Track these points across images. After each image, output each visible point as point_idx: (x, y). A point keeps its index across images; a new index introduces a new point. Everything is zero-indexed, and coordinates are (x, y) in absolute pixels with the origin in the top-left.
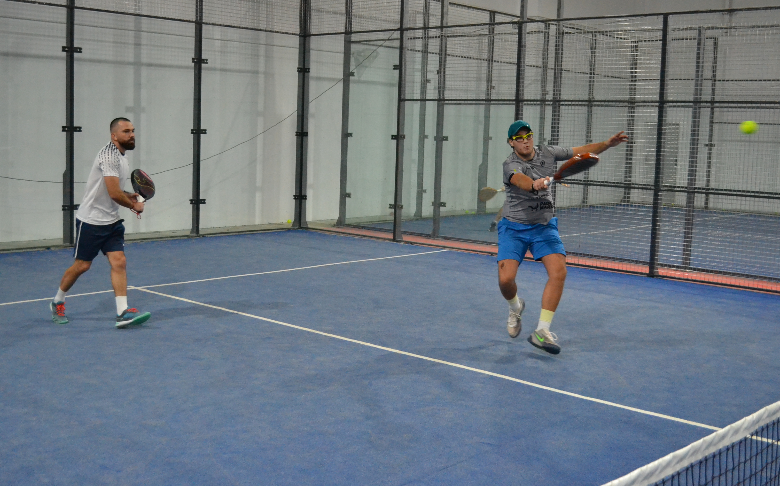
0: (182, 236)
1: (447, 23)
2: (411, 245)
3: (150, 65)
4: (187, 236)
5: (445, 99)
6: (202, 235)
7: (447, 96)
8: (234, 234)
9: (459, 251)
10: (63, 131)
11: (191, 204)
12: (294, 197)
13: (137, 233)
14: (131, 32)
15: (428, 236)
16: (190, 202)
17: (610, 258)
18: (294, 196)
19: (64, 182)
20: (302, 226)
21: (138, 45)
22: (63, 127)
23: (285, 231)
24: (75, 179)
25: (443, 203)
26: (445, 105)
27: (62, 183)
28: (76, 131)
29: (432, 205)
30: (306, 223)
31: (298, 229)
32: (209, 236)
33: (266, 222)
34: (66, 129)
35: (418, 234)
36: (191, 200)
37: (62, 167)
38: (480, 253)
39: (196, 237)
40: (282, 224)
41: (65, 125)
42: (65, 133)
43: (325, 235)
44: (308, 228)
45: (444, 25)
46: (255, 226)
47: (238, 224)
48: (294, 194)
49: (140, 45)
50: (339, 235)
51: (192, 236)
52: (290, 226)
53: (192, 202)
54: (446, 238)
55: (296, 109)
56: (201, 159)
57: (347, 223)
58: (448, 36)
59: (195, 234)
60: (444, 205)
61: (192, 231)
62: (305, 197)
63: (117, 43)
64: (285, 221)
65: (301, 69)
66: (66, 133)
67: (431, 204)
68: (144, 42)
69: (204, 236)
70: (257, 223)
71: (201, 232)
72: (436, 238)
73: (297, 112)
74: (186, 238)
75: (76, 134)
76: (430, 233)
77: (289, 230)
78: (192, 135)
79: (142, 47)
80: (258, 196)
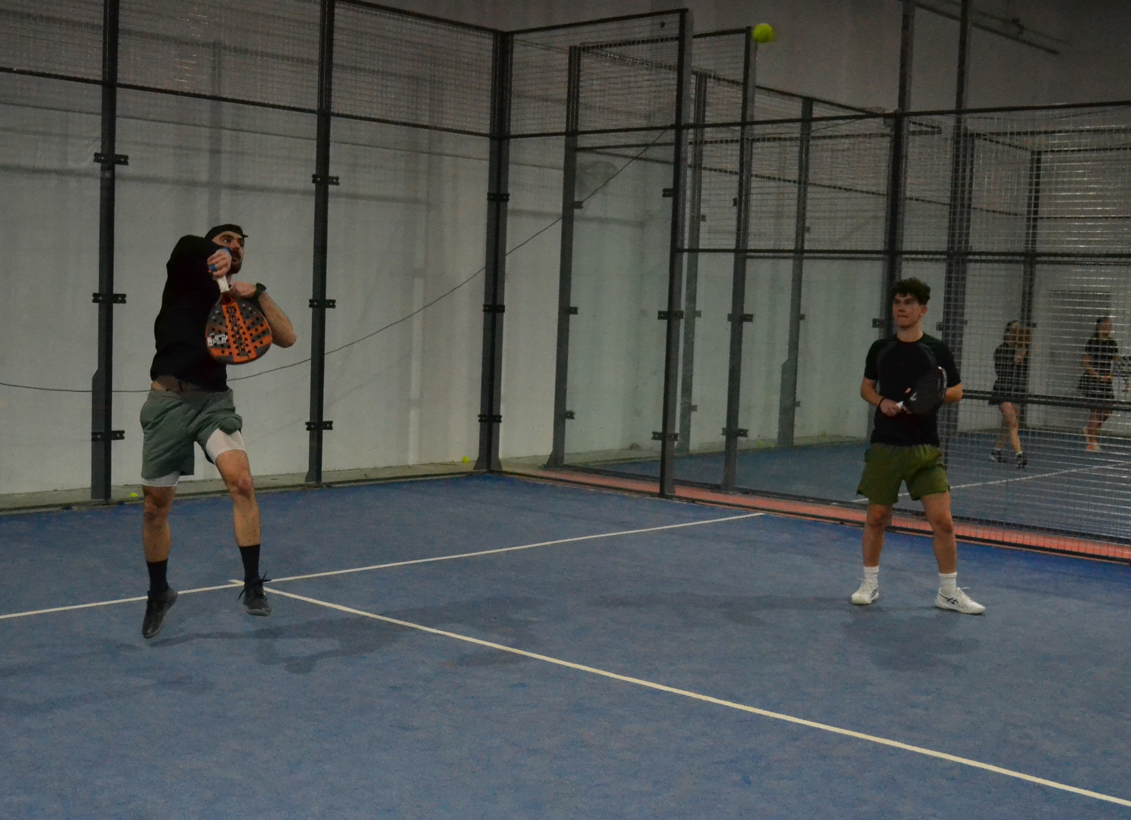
0: (293, 486)
1: (752, 117)
2: (692, 504)
3: (235, 187)
4: (301, 485)
5: (749, 248)
6: (325, 484)
7: (752, 244)
8: (378, 482)
9: (781, 515)
10: (94, 301)
11: (308, 429)
12: (479, 418)
13: (211, 481)
14: (203, 129)
15: (715, 488)
16: (306, 426)
17: (1049, 530)
18: (479, 416)
19: (95, 392)
20: (492, 468)
21: (215, 152)
22: (95, 295)
23: (463, 477)
24: (115, 386)
25: (742, 430)
26: (748, 261)
27: (91, 393)
28: (116, 302)
29: (723, 434)
30: (499, 463)
31: (485, 473)
32: (337, 486)
33: (426, 460)
34: (101, 298)
35: (698, 483)
36: (307, 423)
37: (93, 366)
38: (819, 520)
39: (316, 487)
40: (453, 464)
41: (97, 291)
42: (97, 305)
43: (535, 485)
44: (501, 472)
45: (748, 119)
46: (409, 467)
47: (381, 464)
48: (479, 414)
49: (219, 152)
50: (560, 485)
51: (309, 486)
52: (470, 468)
53: (309, 426)
54: (746, 492)
55: (484, 265)
56: (326, 350)
57: (566, 462)
58: (753, 140)
59: (313, 483)
60: (744, 433)
61: (309, 477)
62: (498, 419)
63: (180, 147)
64: (457, 459)
65: (493, 194)
66: (100, 307)
67: (721, 432)
68: (226, 146)
69: (329, 485)
70: (411, 463)
71: (325, 479)
72: (730, 492)
73: (486, 271)
74: (299, 489)
75: (116, 307)
76: (719, 482)
77: (469, 475)
78: (311, 309)
79: (223, 155)
80: (413, 414)
